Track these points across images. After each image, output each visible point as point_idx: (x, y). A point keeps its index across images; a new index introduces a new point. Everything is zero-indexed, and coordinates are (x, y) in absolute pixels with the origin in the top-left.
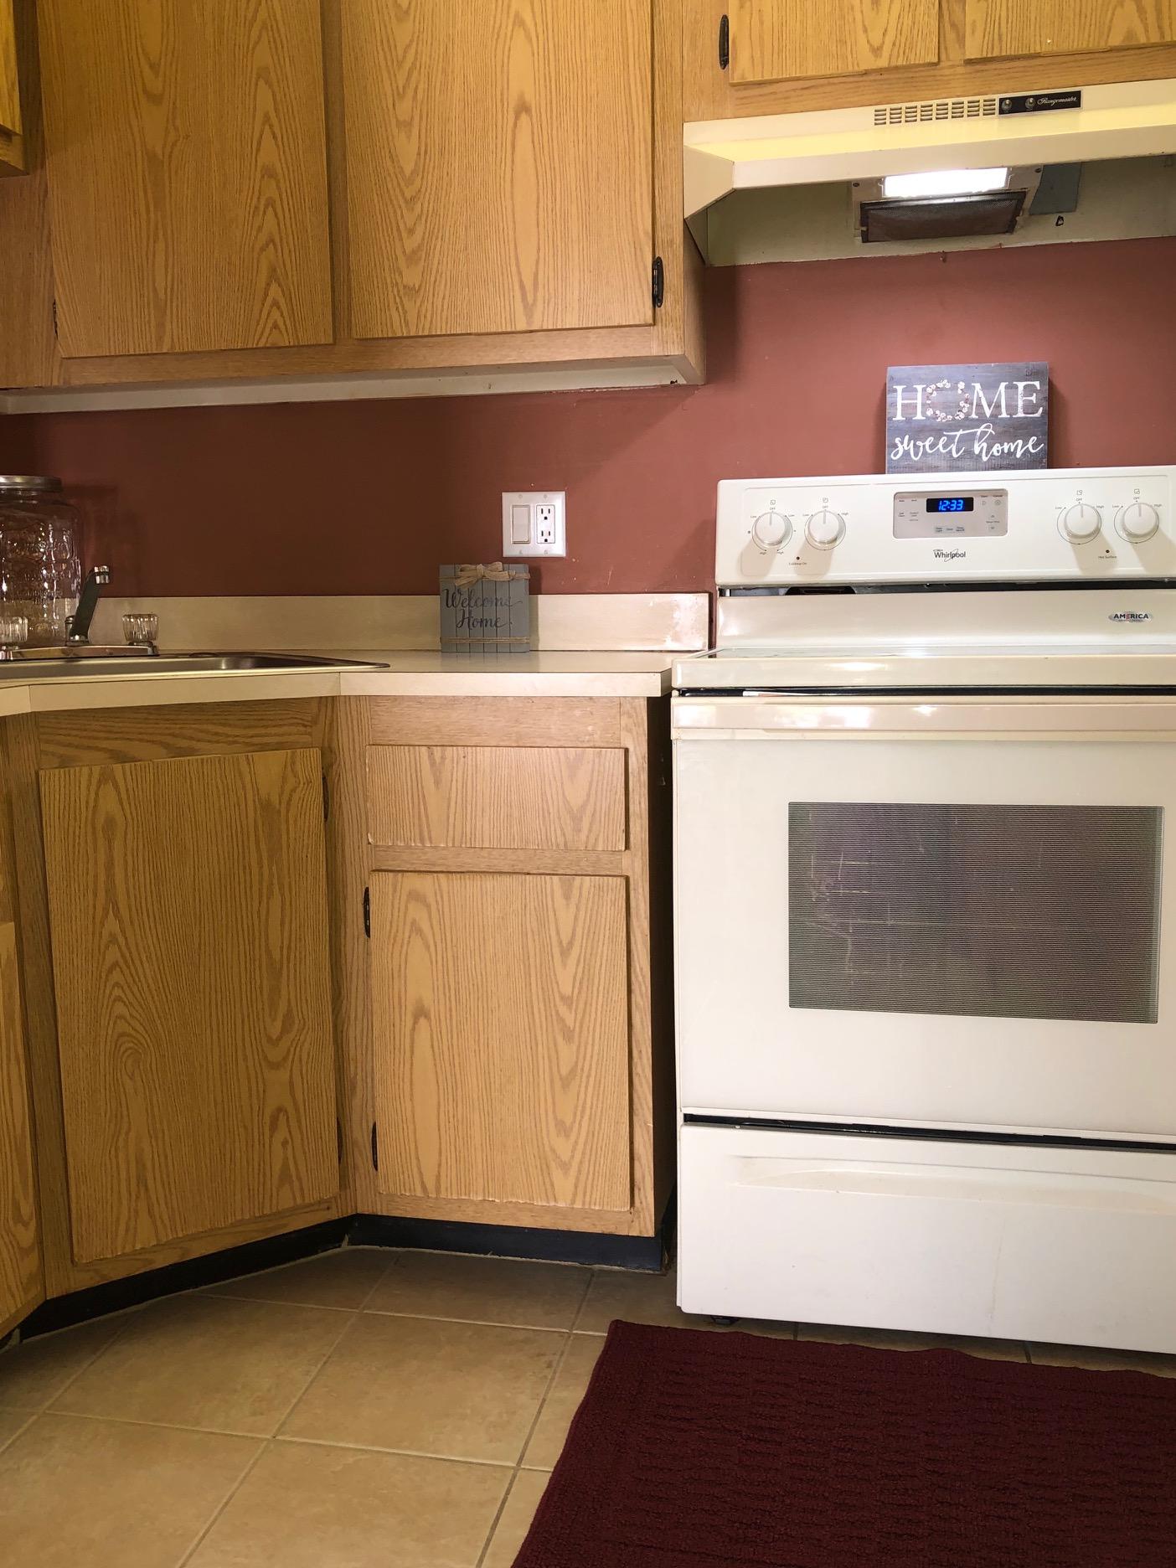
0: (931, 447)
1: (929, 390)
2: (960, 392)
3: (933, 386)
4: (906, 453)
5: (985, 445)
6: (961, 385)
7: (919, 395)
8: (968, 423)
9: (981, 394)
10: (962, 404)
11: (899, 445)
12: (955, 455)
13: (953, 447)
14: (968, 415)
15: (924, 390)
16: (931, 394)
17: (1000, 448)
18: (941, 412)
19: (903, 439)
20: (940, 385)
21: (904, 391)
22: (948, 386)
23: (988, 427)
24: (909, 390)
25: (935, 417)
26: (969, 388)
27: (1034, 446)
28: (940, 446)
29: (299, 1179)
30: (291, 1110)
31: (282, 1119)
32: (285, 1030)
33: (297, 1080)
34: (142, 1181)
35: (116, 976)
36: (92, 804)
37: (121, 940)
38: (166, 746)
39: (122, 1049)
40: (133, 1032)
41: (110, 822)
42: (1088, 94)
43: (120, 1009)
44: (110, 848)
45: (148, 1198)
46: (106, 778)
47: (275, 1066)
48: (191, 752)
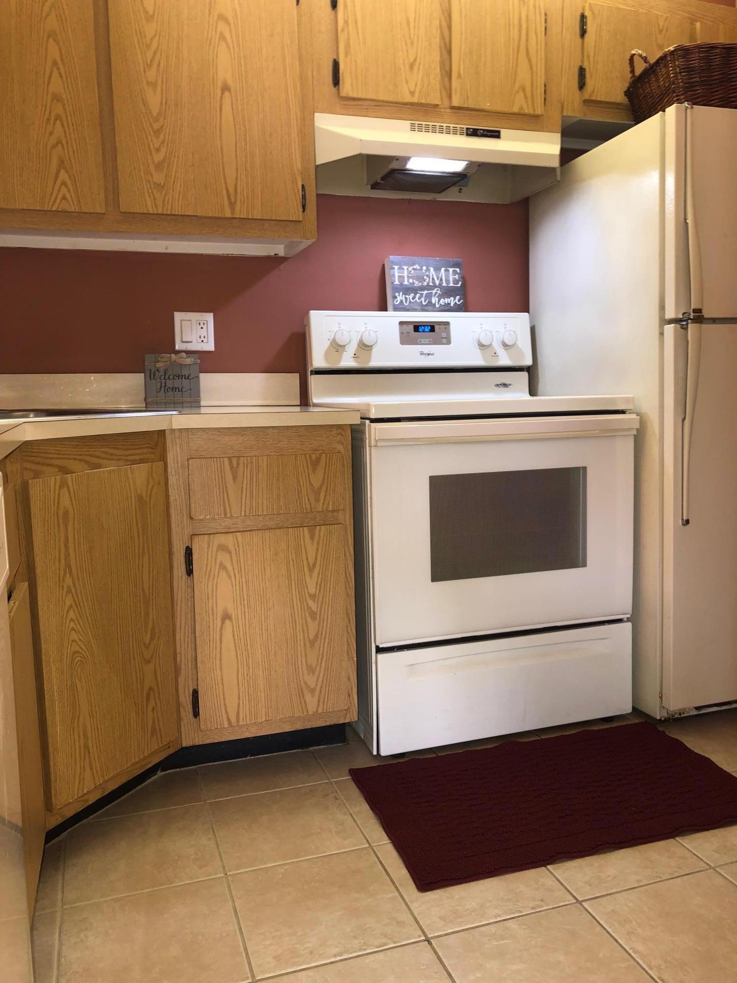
0: (413, 298)
1: (410, 269)
2: (424, 271)
3: (412, 268)
4: (402, 301)
5: (437, 299)
6: (424, 268)
7: (406, 271)
8: (428, 287)
9: (434, 273)
10: (425, 277)
11: (398, 297)
12: (424, 304)
13: (423, 299)
14: (428, 283)
15: (408, 269)
16: (411, 271)
17: (444, 301)
18: (416, 280)
19: (399, 293)
20: (415, 267)
21: (399, 269)
22: (419, 268)
23: (438, 290)
24: (400, 268)
25: (414, 283)
26: (428, 270)
27: (459, 300)
28: (417, 298)
29: (160, 730)
30: (155, 688)
31: (152, 693)
32: (152, 639)
33: (158, 668)
34: (86, 747)
35: (72, 615)
36: (56, 501)
37: (73, 590)
38: (87, 462)
39: (75, 663)
40: (81, 650)
41: (66, 513)
42: (504, 132)
43: (74, 636)
44: (67, 529)
45: (90, 758)
46: (63, 484)
47: (148, 662)
48: (99, 466)
